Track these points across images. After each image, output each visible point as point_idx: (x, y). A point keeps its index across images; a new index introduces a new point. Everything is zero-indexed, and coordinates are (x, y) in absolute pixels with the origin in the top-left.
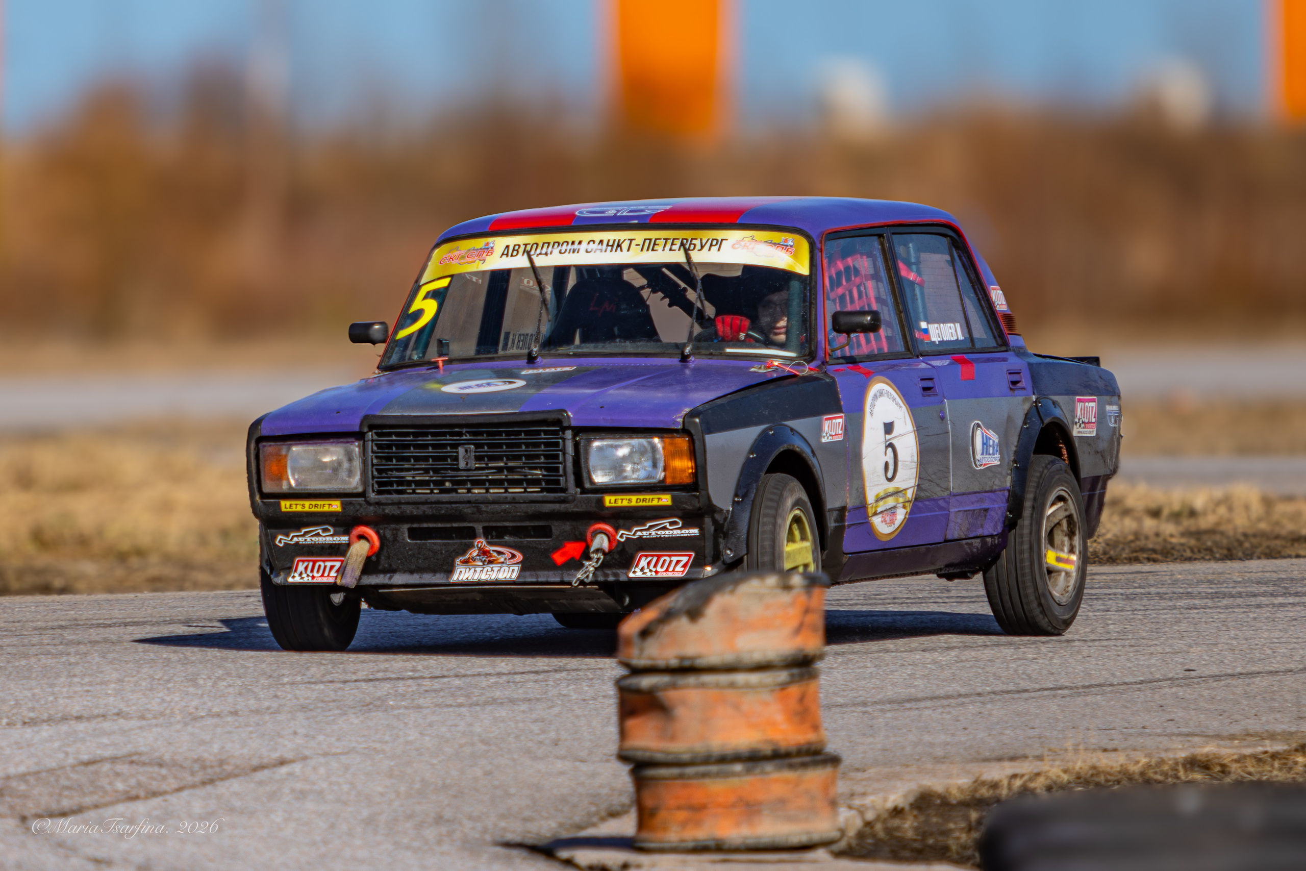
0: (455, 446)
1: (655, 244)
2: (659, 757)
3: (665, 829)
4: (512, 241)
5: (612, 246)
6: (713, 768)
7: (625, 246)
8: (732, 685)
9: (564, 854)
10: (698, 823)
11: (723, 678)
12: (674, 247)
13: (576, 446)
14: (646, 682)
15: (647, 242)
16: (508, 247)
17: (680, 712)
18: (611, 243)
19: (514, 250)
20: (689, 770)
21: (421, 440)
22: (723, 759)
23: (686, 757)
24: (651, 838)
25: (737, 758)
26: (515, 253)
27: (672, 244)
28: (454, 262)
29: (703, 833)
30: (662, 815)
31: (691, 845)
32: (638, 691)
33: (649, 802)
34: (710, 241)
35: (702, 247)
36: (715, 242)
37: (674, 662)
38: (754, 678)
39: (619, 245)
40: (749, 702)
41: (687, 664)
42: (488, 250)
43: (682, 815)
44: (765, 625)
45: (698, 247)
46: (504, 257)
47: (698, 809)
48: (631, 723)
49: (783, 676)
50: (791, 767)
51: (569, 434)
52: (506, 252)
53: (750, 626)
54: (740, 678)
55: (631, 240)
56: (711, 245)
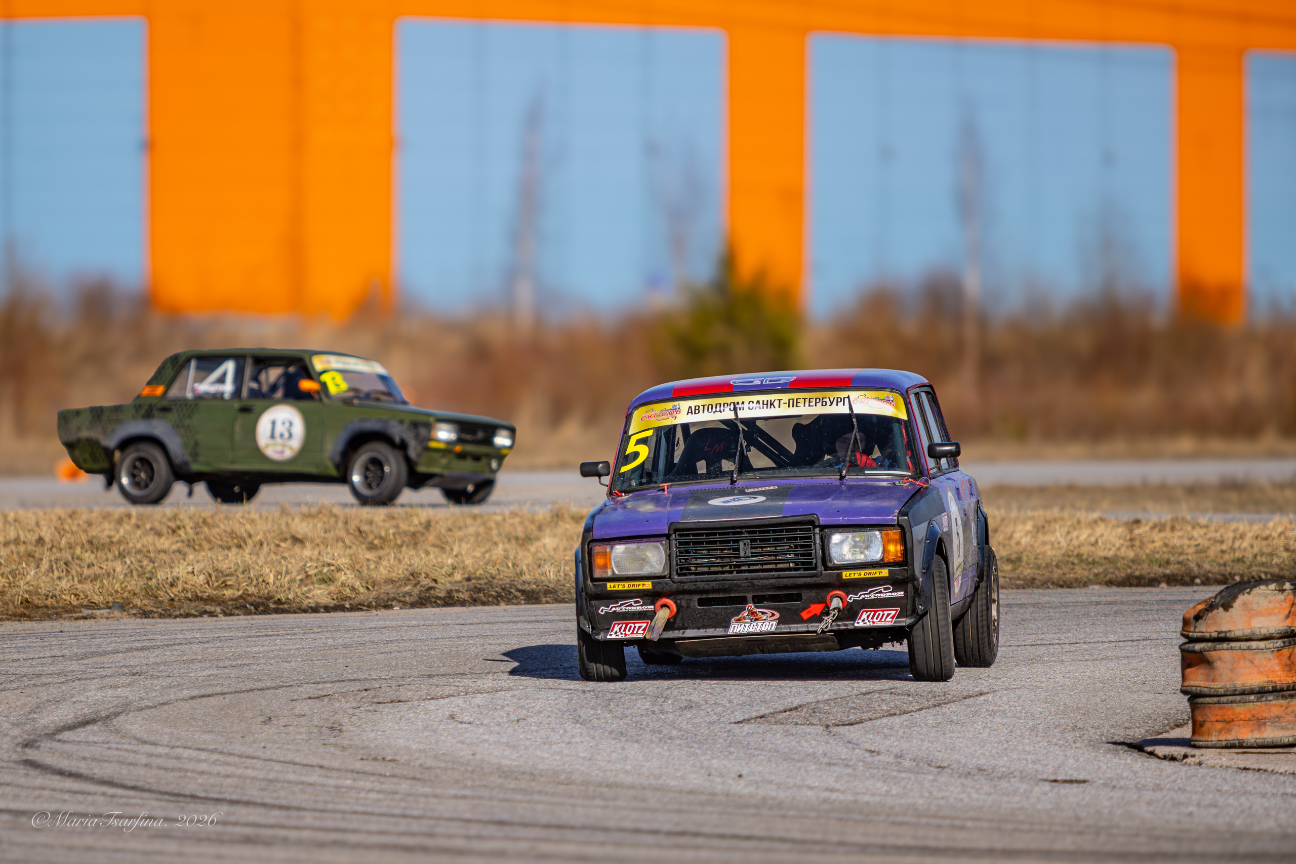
0: (737, 541)
1: (797, 403)
2: (1206, 691)
3: (1209, 734)
4: (693, 403)
5: (767, 404)
6: (1238, 698)
7: (776, 403)
8: (1249, 649)
9: (1149, 749)
10: (1229, 731)
11: (1244, 645)
12: (811, 404)
13: (822, 539)
14: (1198, 647)
15: (791, 401)
16: (690, 407)
17: (1218, 664)
18: (765, 403)
19: (695, 410)
20: (1224, 699)
21: (712, 538)
22: (1243, 693)
23: (1222, 691)
24: (1201, 739)
25: (1252, 692)
26: (697, 411)
27: (810, 402)
28: (653, 419)
29: (1231, 737)
30: (1207, 725)
31: (1224, 743)
32: (1194, 652)
33: (1199, 718)
34: (836, 399)
35: (832, 403)
36: (839, 400)
37: (1215, 635)
38: (1262, 644)
39: (771, 404)
40: (1259, 658)
41: (1222, 635)
42: (677, 410)
43: (1219, 726)
44: (1269, 613)
45: (829, 403)
46: (690, 414)
47: (1229, 722)
48: (1188, 671)
49: (1280, 643)
50: (1284, 697)
51: (817, 530)
52: (690, 411)
53: (1259, 614)
54: (1254, 644)
55: (780, 400)
56: (837, 402)
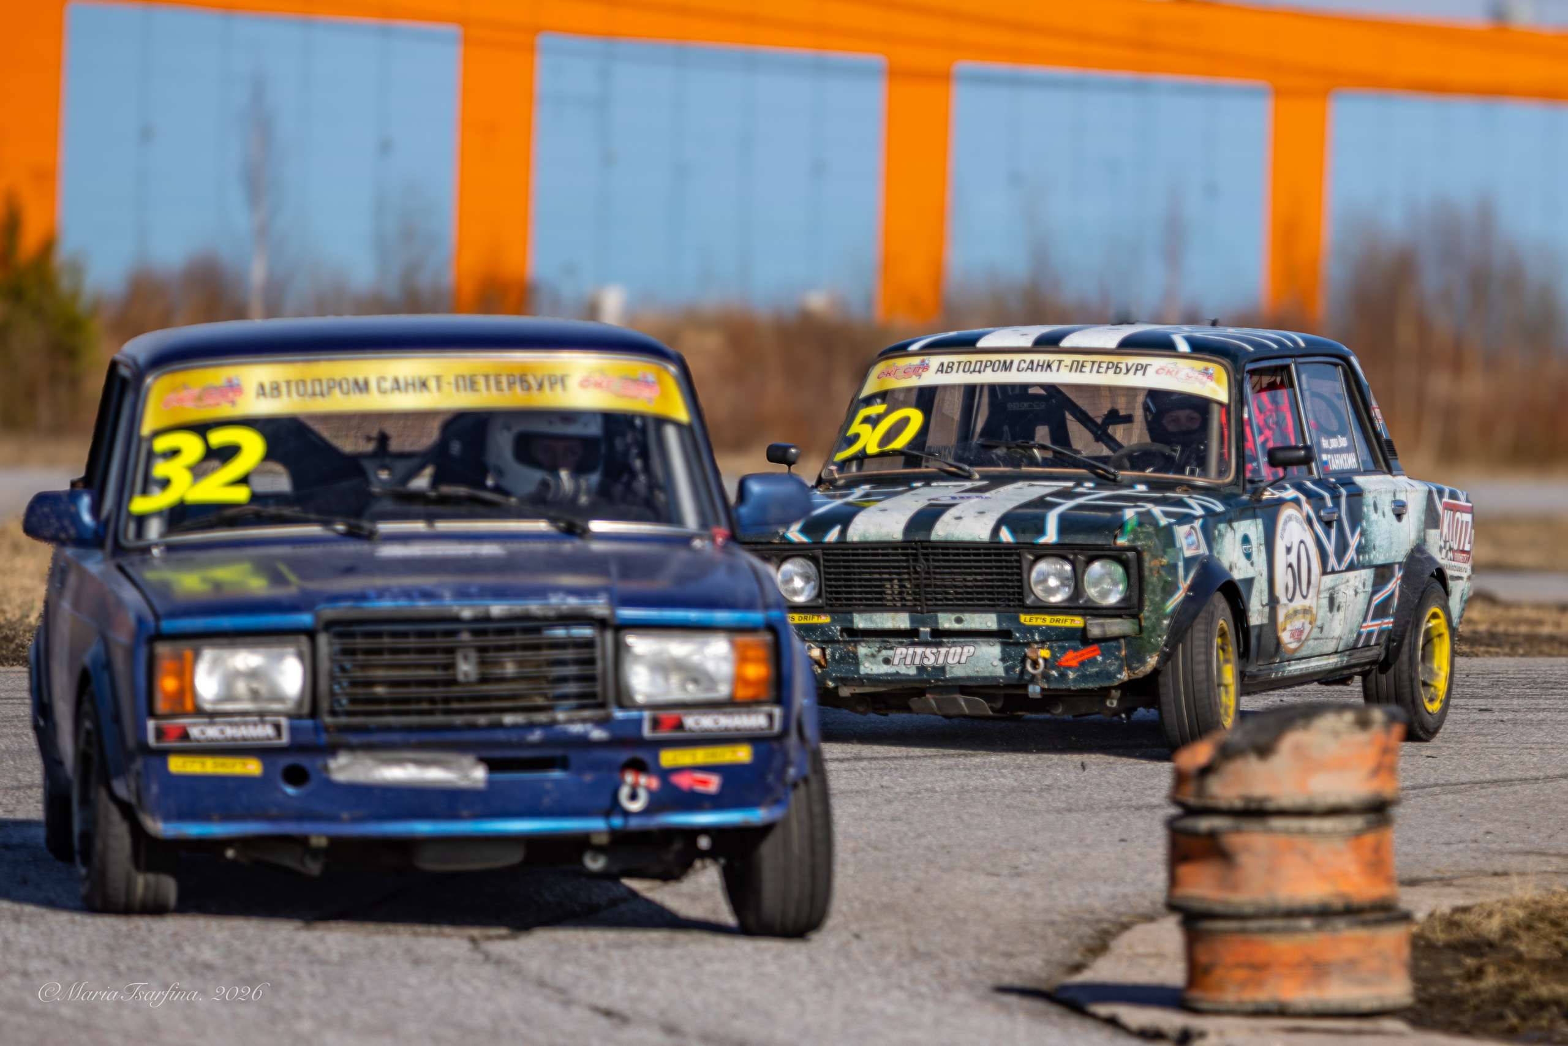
2: (1218, 908)
3: (1221, 987)
6: (1279, 923)
8: (1304, 832)
9: (1103, 1010)
10: (1259, 984)
11: (1294, 823)
14: (1204, 824)
17: (1244, 859)
20: (1252, 925)
22: (1293, 913)
23: (1249, 910)
24: (1200, 996)
25: (1304, 912)
29: (1264, 995)
30: (1219, 973)
31: (1250, 1007)
32: (1195, 834)
33: (1203, 958)
37: (1238, 804)
38: (1328, 824)
40: (1322, 851)
41: (1253, 806)
43: (1241, 974)
44: (1340, 765)
47: (1259, 969)
48: (1185, 870)
49: (1358, 822)
50: (1365, 924)
53: (1322, 766)
54: (1312, 824)
